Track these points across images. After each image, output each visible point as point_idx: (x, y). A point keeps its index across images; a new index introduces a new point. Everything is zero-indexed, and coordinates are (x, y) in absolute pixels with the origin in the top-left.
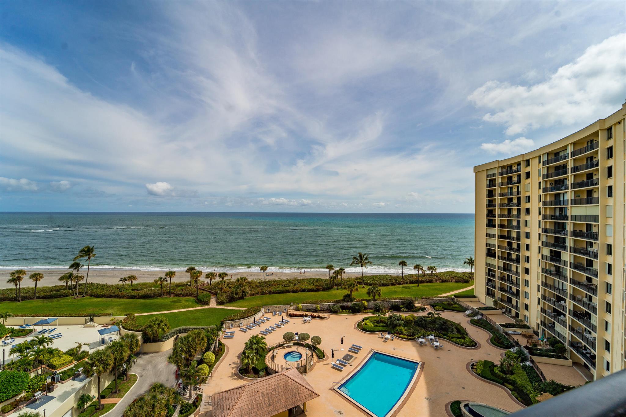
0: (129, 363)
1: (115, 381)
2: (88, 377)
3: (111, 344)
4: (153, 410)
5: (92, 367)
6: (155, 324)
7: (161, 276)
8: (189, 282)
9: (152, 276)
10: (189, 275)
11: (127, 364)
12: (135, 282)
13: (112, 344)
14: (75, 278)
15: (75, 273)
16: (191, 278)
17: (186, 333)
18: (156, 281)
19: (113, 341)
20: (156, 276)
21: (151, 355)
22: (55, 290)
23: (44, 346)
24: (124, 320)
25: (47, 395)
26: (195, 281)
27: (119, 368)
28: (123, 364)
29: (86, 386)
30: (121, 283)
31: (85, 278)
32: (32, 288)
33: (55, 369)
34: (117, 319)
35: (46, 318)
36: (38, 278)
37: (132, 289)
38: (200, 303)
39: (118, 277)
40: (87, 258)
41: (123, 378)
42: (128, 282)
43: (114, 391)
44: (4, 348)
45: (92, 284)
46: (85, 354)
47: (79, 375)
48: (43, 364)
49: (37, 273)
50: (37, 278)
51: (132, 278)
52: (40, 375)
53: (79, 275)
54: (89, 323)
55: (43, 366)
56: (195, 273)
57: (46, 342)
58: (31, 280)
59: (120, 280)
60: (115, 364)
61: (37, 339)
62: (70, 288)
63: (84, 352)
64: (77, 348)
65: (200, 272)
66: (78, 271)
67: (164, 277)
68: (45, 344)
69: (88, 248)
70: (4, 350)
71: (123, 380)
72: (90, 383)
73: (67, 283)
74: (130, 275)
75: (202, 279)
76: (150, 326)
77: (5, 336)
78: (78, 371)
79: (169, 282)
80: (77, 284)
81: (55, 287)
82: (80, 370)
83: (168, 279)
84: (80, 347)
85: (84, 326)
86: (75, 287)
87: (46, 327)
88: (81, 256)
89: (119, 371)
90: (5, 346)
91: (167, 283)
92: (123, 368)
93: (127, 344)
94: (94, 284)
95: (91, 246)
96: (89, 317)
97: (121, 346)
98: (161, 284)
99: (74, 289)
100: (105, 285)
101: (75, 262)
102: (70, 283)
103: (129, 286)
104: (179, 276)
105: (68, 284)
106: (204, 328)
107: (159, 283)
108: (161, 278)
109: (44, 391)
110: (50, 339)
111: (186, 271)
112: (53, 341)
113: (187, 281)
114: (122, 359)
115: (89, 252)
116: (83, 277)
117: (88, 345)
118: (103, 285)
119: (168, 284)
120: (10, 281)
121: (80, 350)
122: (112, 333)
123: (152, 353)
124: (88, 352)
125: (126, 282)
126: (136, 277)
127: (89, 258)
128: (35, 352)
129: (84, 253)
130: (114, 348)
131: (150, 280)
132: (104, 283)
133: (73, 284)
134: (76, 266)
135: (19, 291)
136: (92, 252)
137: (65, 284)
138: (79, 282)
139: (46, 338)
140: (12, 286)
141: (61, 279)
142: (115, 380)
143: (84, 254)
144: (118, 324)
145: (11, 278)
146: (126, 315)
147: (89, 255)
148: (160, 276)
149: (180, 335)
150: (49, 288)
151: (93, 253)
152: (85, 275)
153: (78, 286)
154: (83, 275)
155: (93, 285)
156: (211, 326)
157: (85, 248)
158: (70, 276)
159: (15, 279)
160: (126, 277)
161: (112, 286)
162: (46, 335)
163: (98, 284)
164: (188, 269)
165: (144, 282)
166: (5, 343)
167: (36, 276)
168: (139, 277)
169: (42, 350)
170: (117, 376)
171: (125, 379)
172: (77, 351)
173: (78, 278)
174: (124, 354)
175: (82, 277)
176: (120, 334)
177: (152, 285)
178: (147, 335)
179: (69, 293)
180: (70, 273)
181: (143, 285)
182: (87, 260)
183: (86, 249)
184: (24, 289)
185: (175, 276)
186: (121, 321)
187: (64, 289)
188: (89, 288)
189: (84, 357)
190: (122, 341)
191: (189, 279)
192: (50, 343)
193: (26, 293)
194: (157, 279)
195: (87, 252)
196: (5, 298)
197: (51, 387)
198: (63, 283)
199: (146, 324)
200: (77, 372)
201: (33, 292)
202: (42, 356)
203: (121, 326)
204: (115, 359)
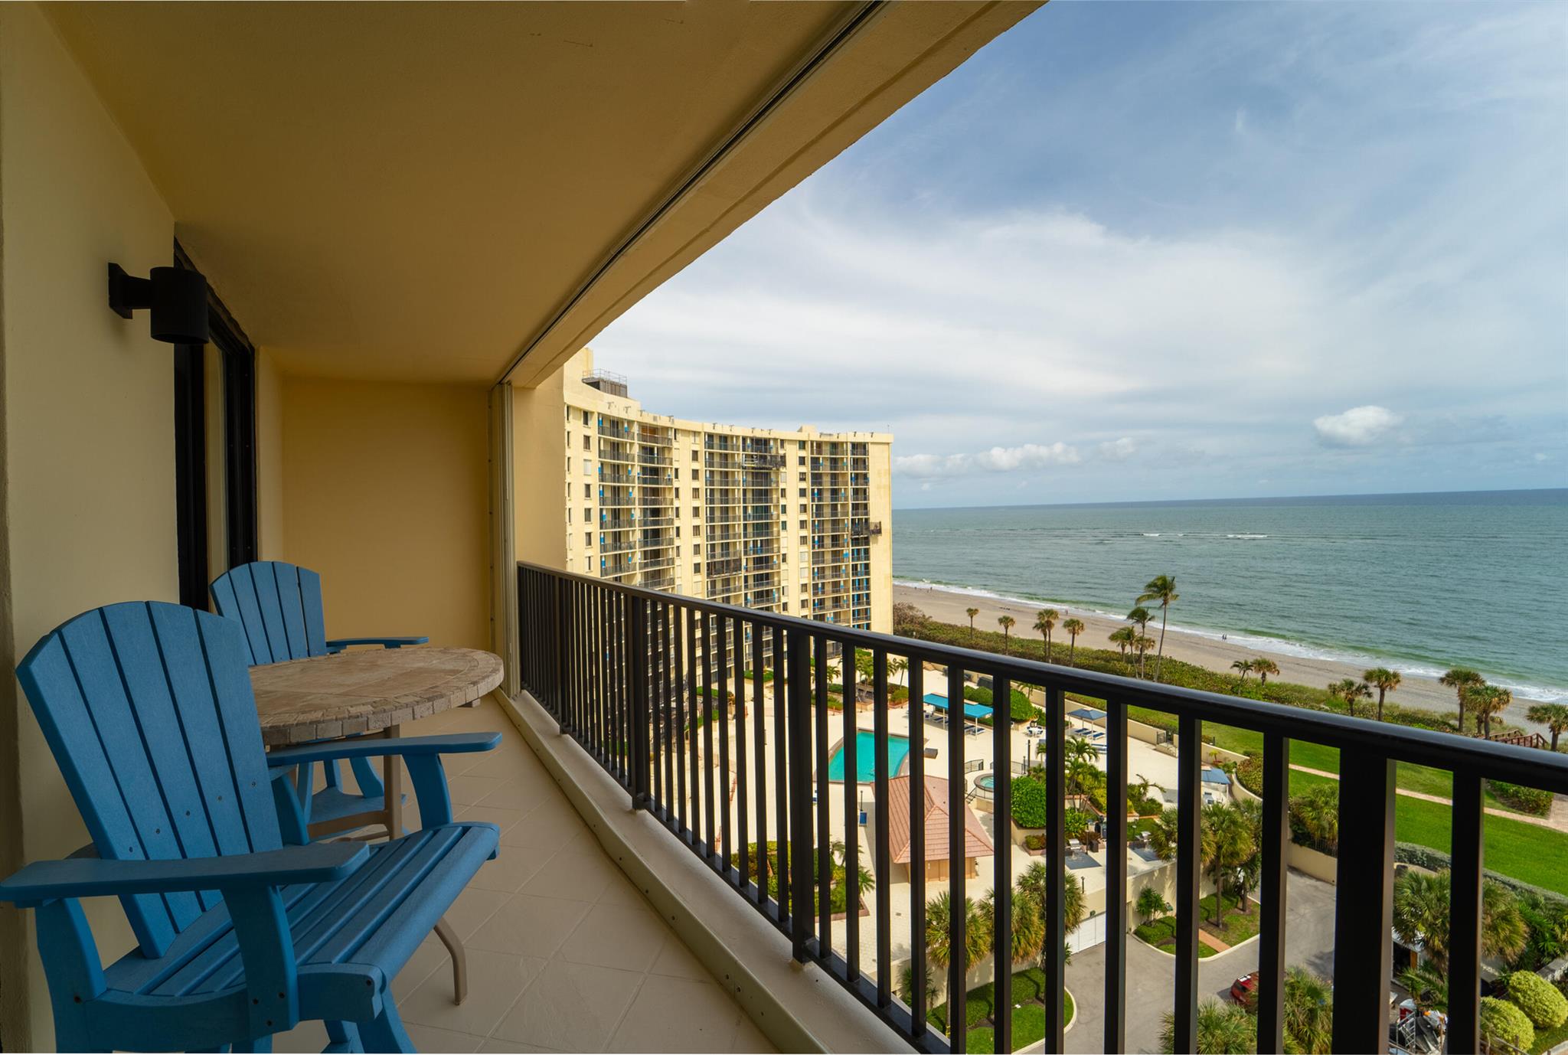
0: (1252, 873)
1: (1215, 899)
2: (1159, 857)
3: (1209, 809)
4: (1310, 1025)
5: (1168, 840)
6: (1327, 803)
7: (1352, 679)
8: (1456, 718)
9: (1320, 672)
10: (1453, 692)
11: (1246, 873)
12: (1271, 678)
13: (1211, 809)
14: (1137, 641)
15: (1138, 629)
16: (1461, 705)
17: (1435, 870)
18: (1334, 689)
19: (1215, 802)
20: (1337, 676)
21: (1313, 882)
22: (1102, 659)
23: (1085, 760)
24: (1243, 763)
25: (1087, 853)
26: (1480, 721)
27: (1227, 874)
28: (1236, 867)
29: (1156, 875)
30: (1236, 673)
31: (1157, 646)
32: (1068, 646)
33: (1101, 812)
34: (1224, 756)
35: (1089, 708)
36: (1076, 628)
37: (1265, 695)
38: (1501, 796)
39: (1229, 657)
40: (1160, 601)
41: (1235, 900)
42: (1254, 675)
43: (1213, 919)
44: (1030, 739)
45: (1171, 661)
46: (1154, 806)
47: (1143, 845)
48: (1083, 792)
49: (1075, 619)
50: (1074, 629)
51: (1265, 665)
52: (1078, 810)
53: (1146, 636)
54: (1164, 744)
55: (1083, 796)
56: (1477, 692)
57: (1088, 753)
58: (1066, 630)
59: (1235, 666)
60: (1218, 857)
61: (1074, 742)
62: (1129, 659)
63: (1152, 801)
64: (1139, 786)
65: (1504, 696)
66: (1144, 627)
67: (1359, 681)
68: (1086, 755)
69: (1164, 579)
70: (1029, 741)
71: (1236, 907)
72: (1162, 870)
73: (1123, 649)
74: (1259, 658)
75: (1510, 718)
76: (1312, 804)
77: (1031, 720)
78: (1142, 837)
79: (1376, 699)
80: (1141, 654)
81: (1102, 651)
82: (1145, 834)
83: (1376, 692)
84: (1145, 786)
85: (1154, 747)
86: (1138, 659)
87: (1088, 726)
88: (1149, 597)
89: (1226, 881)
90: (1031, 736)
91: (1370, 700)
92: (1237, 878)
93: (1247, 822)
94: (1176, 662)
95: (1169, 579)
96: (1165, 732)
97: (1234, 822)
98: (1351, 701)
99: (1136, 663)
100: (1198, 669)
101: (1139, 608)
102: (1128, 649)
103: (1258, 685)
104: (1414, 691)
105: (1126, 652)
106: (1514, 887)
107: (1343, 694)
108: (1350, 684)
109: (1084, 844)
110: (1094, 749)
111: (1442, 680)
112: (1099, 755)
113: (1445, 711)
114: (1234, 854)
115: (1165, 589)
116: (1154, 642)
117: (1161, 789)
118: (1194, 669)
119: (1373, 705)
120: (1037, 627)
121: (1145, 794)
122: (1213, 784)
123: (1318, 879)
124: (1161, 805)
125: (1249, 672)
126: (1275, 665)
127: (1165, 603)
128: (1072, 764)
129: (1156, 589)
130: (1215, 818)
131: (1319, 684)
132: (1198, 665)
133: (1134, 652)
134: (1140, 615)
135: (1049, 648)
136: (1171, 590)
137: (1119, 650)
138: (1146, 652)
139: (1088, 745)
140: (1038, 636)
141: (1113, 638)
142: (1215, 895)
143: (1154, 591)
144: (1227, 769)
145: (1038, 622)
146: (1246, 754)
147: (1166, 595)
148: (1346, 677)
149: (1412, 868)
150: (1093, 652)
151: (1174, 593)
152: (1158, 640)
153: (1143, 660)
154: (1153, 638)
155: (1174, 663)
156: (1550, 894)
157: (1158, 579)
158: (1126, 636)
159: (1043, 625)
160: (1250, 661)
161: (1214, 675)
162: (1087, 741)
163: (1184, 665)
164: (1448, 675)
165: (1299, 683)
166: (1031, 732)
167: (1073, 626)
168: (1286, 668)
169: (1081, 766)
170: (1221, 890)
171: (1240, 905)
172: (1140, 793)
173: (1144, 642)
174: (1240, 846)
175: (1151, 642)
176: (1231, 793)
177: (1323, 698)
178: (1304, 825)
179: (1127, 669)
180: (1128, 628)
181: (1295, 691)
182: (1160, 608)
183: (1159, 583)
184: (1055, 645)
185: (1397, 686)
186: (1235, 763)
187: (1118, 661)
188: (1165, 668)
189: (1152, 812)
190: (1235, 812)
191: (1456, 710)
192: (1093, 757)
193: (1059, 653)
194: (1338, 683)
195: (1162, 588)
196: (1030, 654)
197: (1094, 842)
198: (1115, 647)
199: (1299, 795)
200: (1138, 837)
201: (1069, 653)
202: (1081, 776)
203: (1234, 776)
204: (1219, 848)
